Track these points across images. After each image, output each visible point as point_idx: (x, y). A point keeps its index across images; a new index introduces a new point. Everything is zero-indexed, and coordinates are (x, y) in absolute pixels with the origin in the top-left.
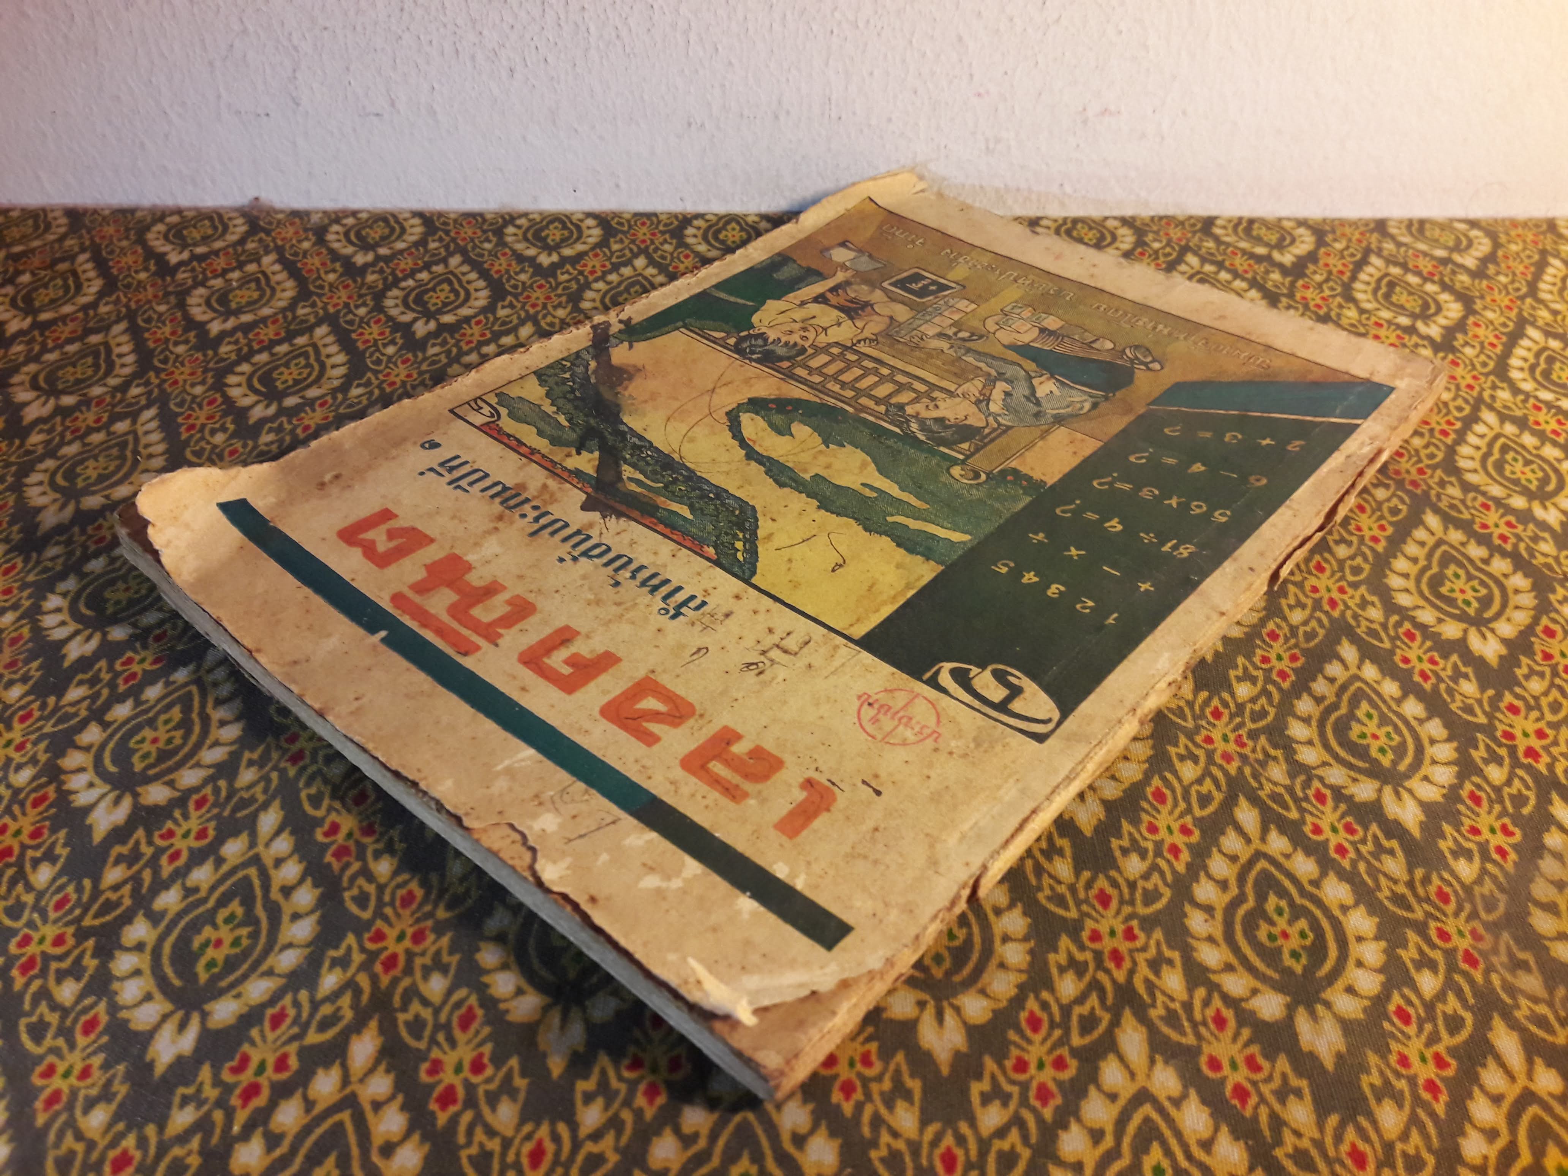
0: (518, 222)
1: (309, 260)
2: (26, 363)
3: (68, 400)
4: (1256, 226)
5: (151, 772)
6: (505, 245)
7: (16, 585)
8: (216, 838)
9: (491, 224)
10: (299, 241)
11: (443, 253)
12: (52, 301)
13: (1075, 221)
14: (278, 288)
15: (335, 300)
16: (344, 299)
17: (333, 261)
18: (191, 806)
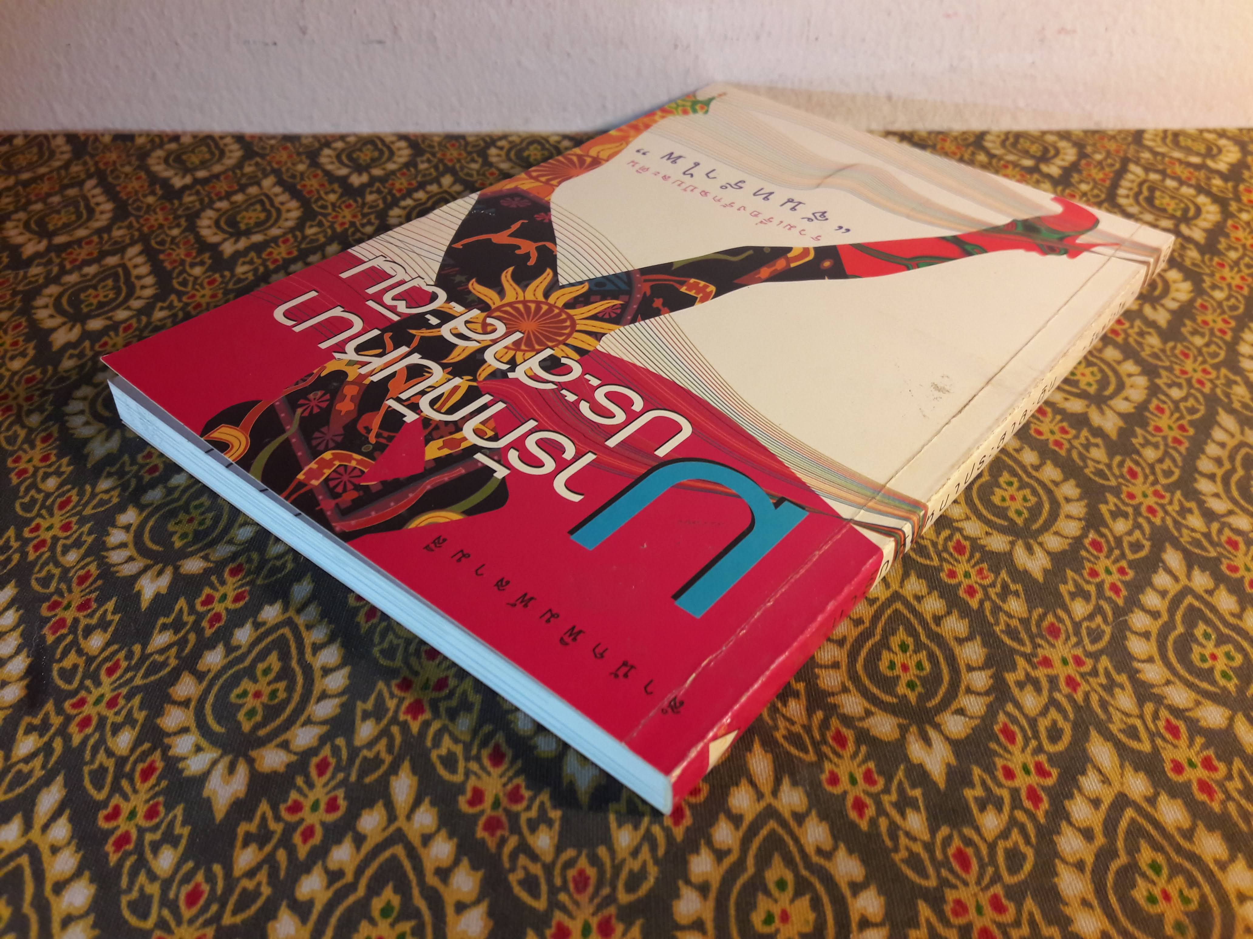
0: (500, 143)
1: (307, 182)
2: (46, 285)
3: (95, 324)
4: (1181, 138)
5: (262, 733)
6: (491, 165)
7: (74, 519)
8: (349, 810)
9: (474, 146)
10: (294, 164)
11: (434, 174)
12: (65, 226)
13: (1018, 136)
14: (283, 208)
15: (340, 220)
16: (349, 218)
17: (331, 182)
18: (313, 772)
